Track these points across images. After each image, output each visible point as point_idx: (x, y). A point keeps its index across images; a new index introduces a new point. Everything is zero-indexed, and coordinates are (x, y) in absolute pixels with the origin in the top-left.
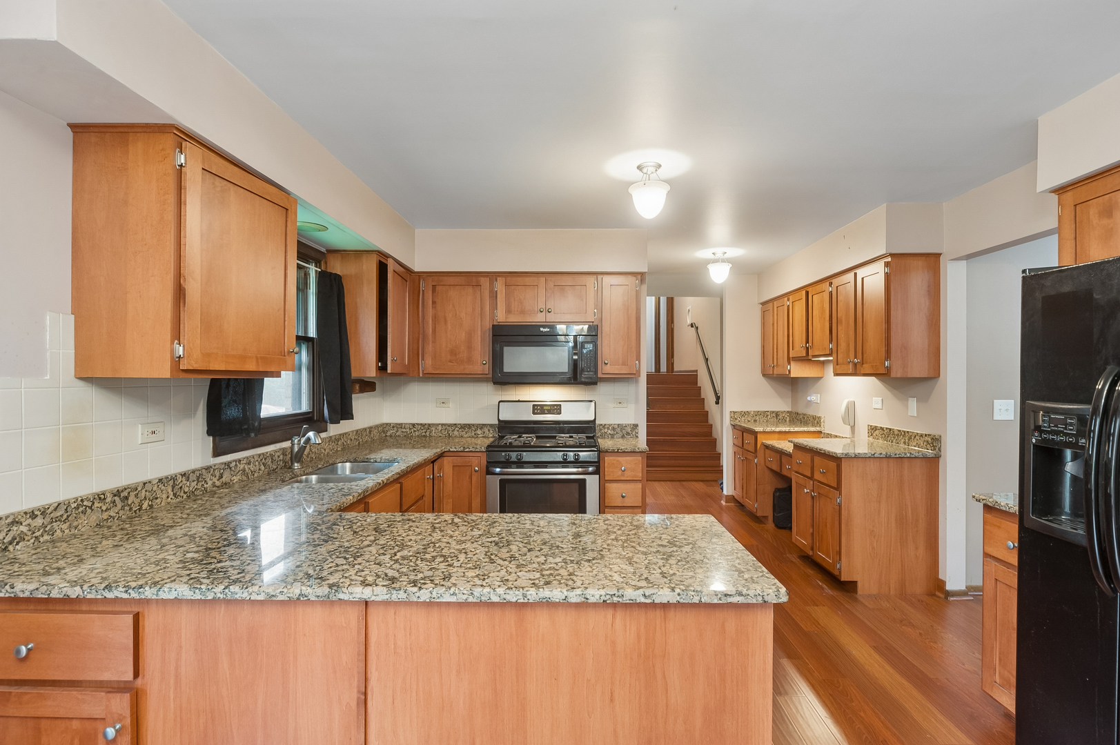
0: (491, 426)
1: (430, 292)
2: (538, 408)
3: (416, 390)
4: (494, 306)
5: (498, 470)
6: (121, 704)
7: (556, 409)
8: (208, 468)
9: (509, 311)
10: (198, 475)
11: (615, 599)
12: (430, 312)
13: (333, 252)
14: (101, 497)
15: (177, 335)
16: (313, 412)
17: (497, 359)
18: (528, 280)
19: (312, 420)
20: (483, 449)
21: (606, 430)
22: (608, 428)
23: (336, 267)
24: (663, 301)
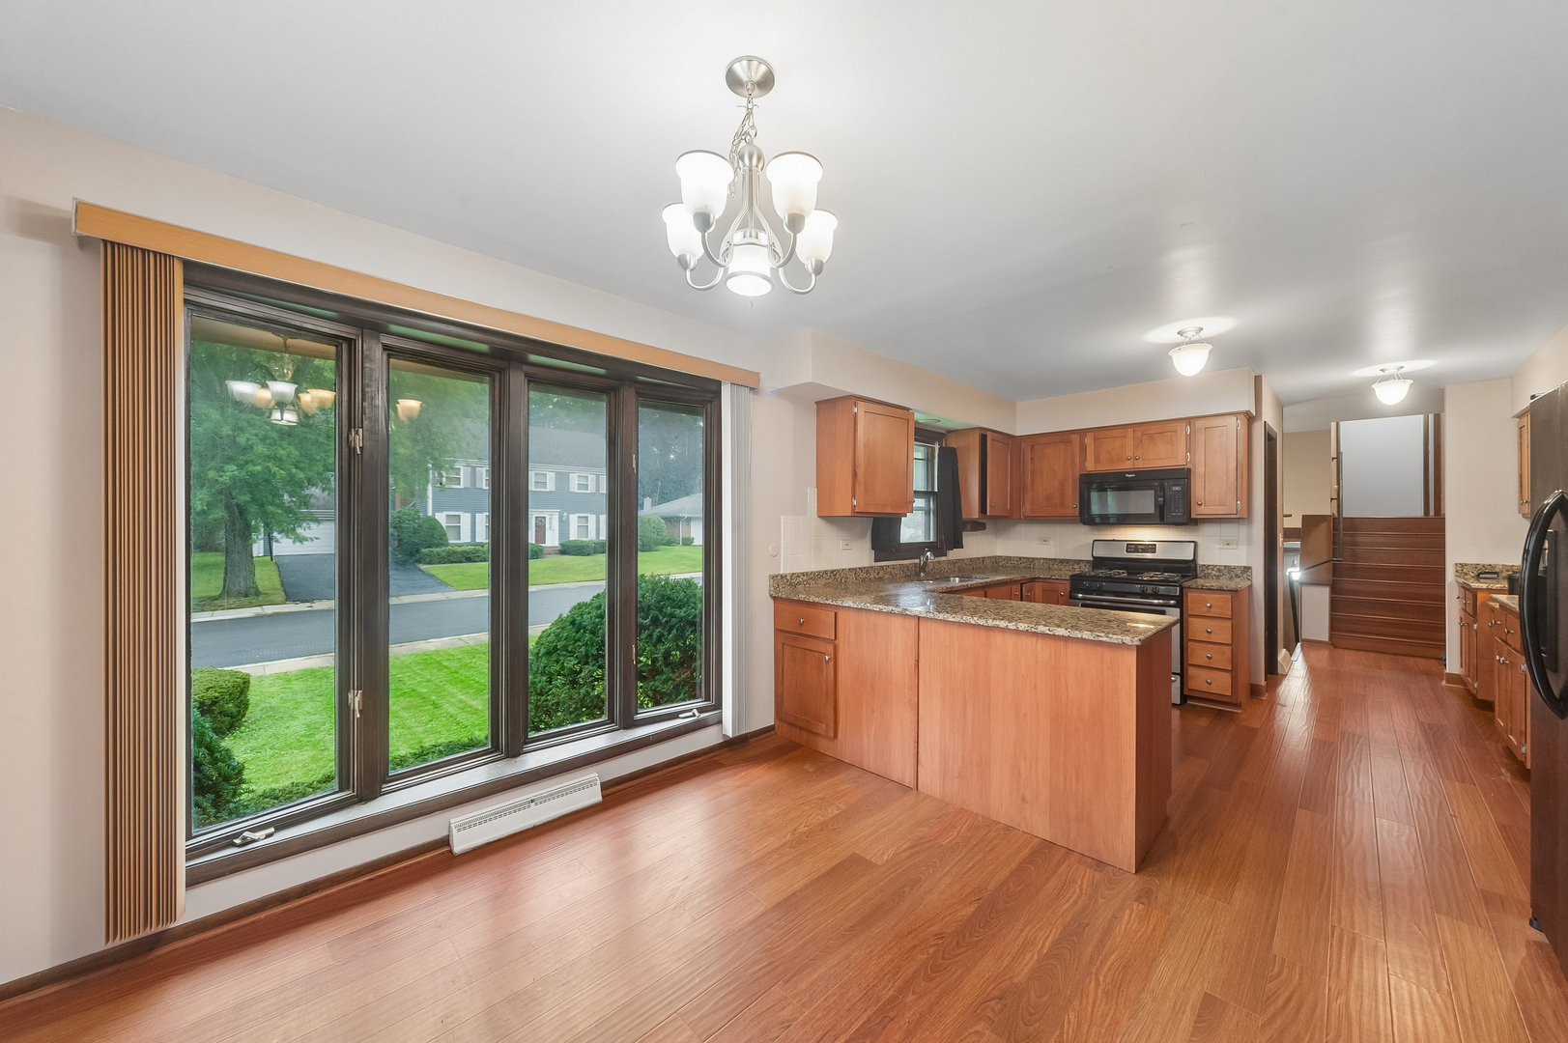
0: (1087, 561)
1: (1029, 452)
2: (1133, 547)
3: (1023, 530)
4: (1084, 458)
5: (1080, 595)
6: (830, 648)
7: (1152, 548)
8: (872, 567)
9: (1097, 460)
10: (867, 570)
11: (1033, 630)
12: (1029, 467)
13: (950, 432)
14: (826, 572)
15: (854, 496)
16: (936, 542)
17: (1085, 504)
18: (1116, 433)
19: (938, 548)
20: (1067, 578)
21: (1210, 571)
22: (1213, 570)
23: (953, 443)
24: (1431, 417)
